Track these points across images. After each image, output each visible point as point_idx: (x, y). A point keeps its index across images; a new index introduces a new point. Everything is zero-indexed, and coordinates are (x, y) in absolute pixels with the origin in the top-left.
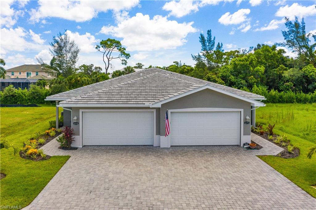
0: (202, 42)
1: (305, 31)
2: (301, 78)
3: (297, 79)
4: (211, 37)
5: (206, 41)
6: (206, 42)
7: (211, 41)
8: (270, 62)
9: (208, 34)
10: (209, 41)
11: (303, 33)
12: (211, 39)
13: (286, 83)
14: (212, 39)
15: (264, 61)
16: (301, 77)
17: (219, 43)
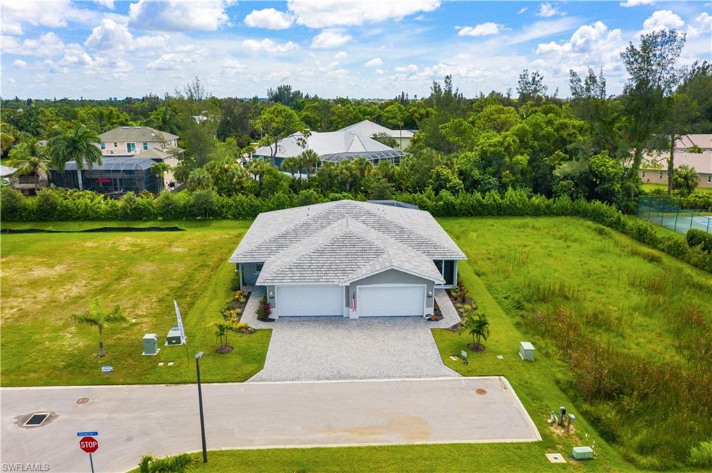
3: (581, 175)
8: (541, 145)
11: (601, 96)
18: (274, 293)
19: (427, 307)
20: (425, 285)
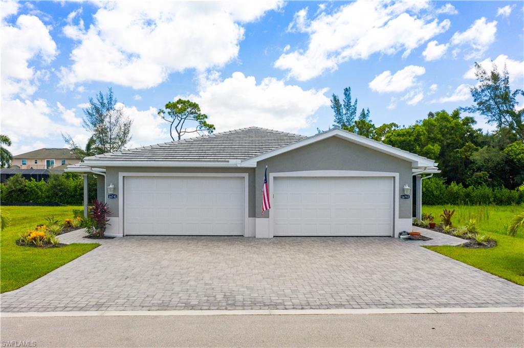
0: (336, 109)
1: (509, 87)
2: (502, 164)
3: (496, 167)
4: (350, 99)
5: (343, 106)
6: (342, 109)
7: (351, 106)
8: (450, 138)
9: (345, 94)
10: (347, 106)
11: (505, 90)
12: (350, 102)
13: (477, 173)
14: (352, 104)
15: (439, 136)
16: (502, 162)
17: (363, 110)
18: (116, 188)
19: (400, 217)
20: (397, 175)
